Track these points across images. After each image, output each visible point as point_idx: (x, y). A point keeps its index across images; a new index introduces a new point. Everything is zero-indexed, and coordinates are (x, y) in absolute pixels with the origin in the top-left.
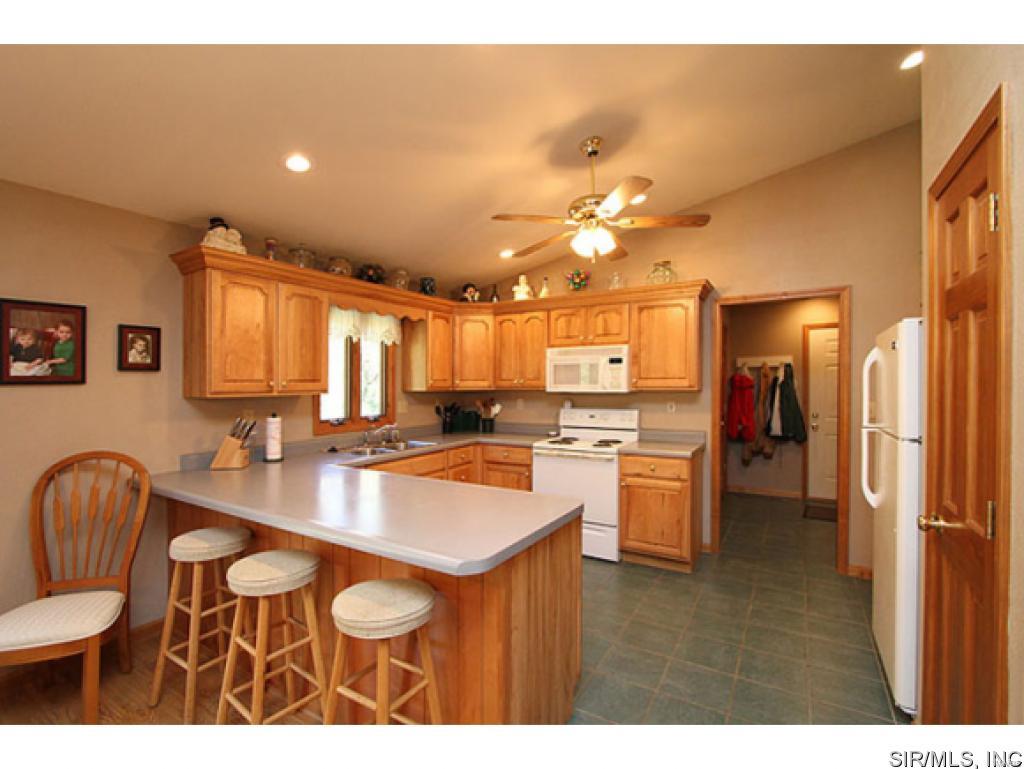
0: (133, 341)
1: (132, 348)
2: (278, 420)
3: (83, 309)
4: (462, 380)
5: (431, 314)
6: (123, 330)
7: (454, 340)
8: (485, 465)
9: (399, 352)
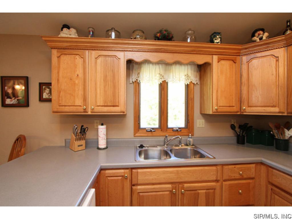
0: (45, 89)
1: (45, 92)
2: (104, 127)
3: (27, 78)
4: (249, 106)
5: (215, 57)
6: (41, 85)
7: (241, 76)
8: (270, 187)
9: (197, 89)
